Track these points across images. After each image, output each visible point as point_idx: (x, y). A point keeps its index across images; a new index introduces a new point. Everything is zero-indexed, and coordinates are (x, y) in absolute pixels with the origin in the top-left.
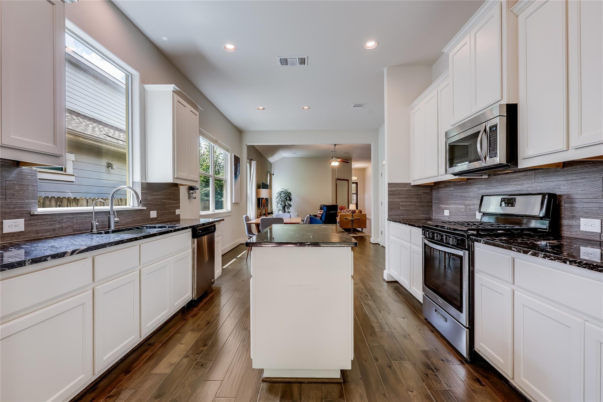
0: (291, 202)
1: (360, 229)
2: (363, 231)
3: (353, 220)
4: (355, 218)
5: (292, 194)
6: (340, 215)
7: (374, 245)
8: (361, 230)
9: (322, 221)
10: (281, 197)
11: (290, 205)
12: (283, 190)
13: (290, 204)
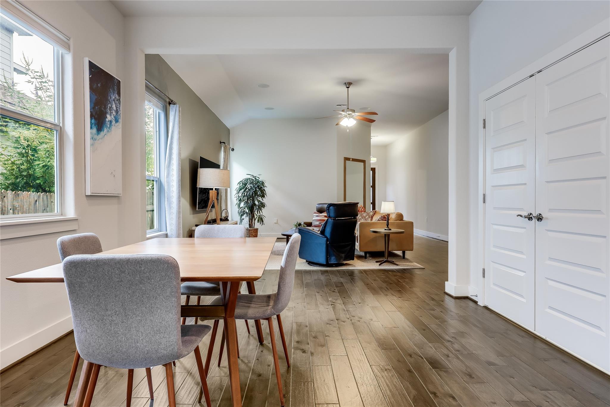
0: (264, 199)
1: (400, 253)
2: (406, 256)
3: (389, 235)
4: (394, 230)
5: (266, 184)
6: (360, 223)
7: (458, 300)
8: (402, 255)
9: (326, 237)
10: (246, 189)
11: (262, 205)
12: (249, 177)
13: (262, 203)
